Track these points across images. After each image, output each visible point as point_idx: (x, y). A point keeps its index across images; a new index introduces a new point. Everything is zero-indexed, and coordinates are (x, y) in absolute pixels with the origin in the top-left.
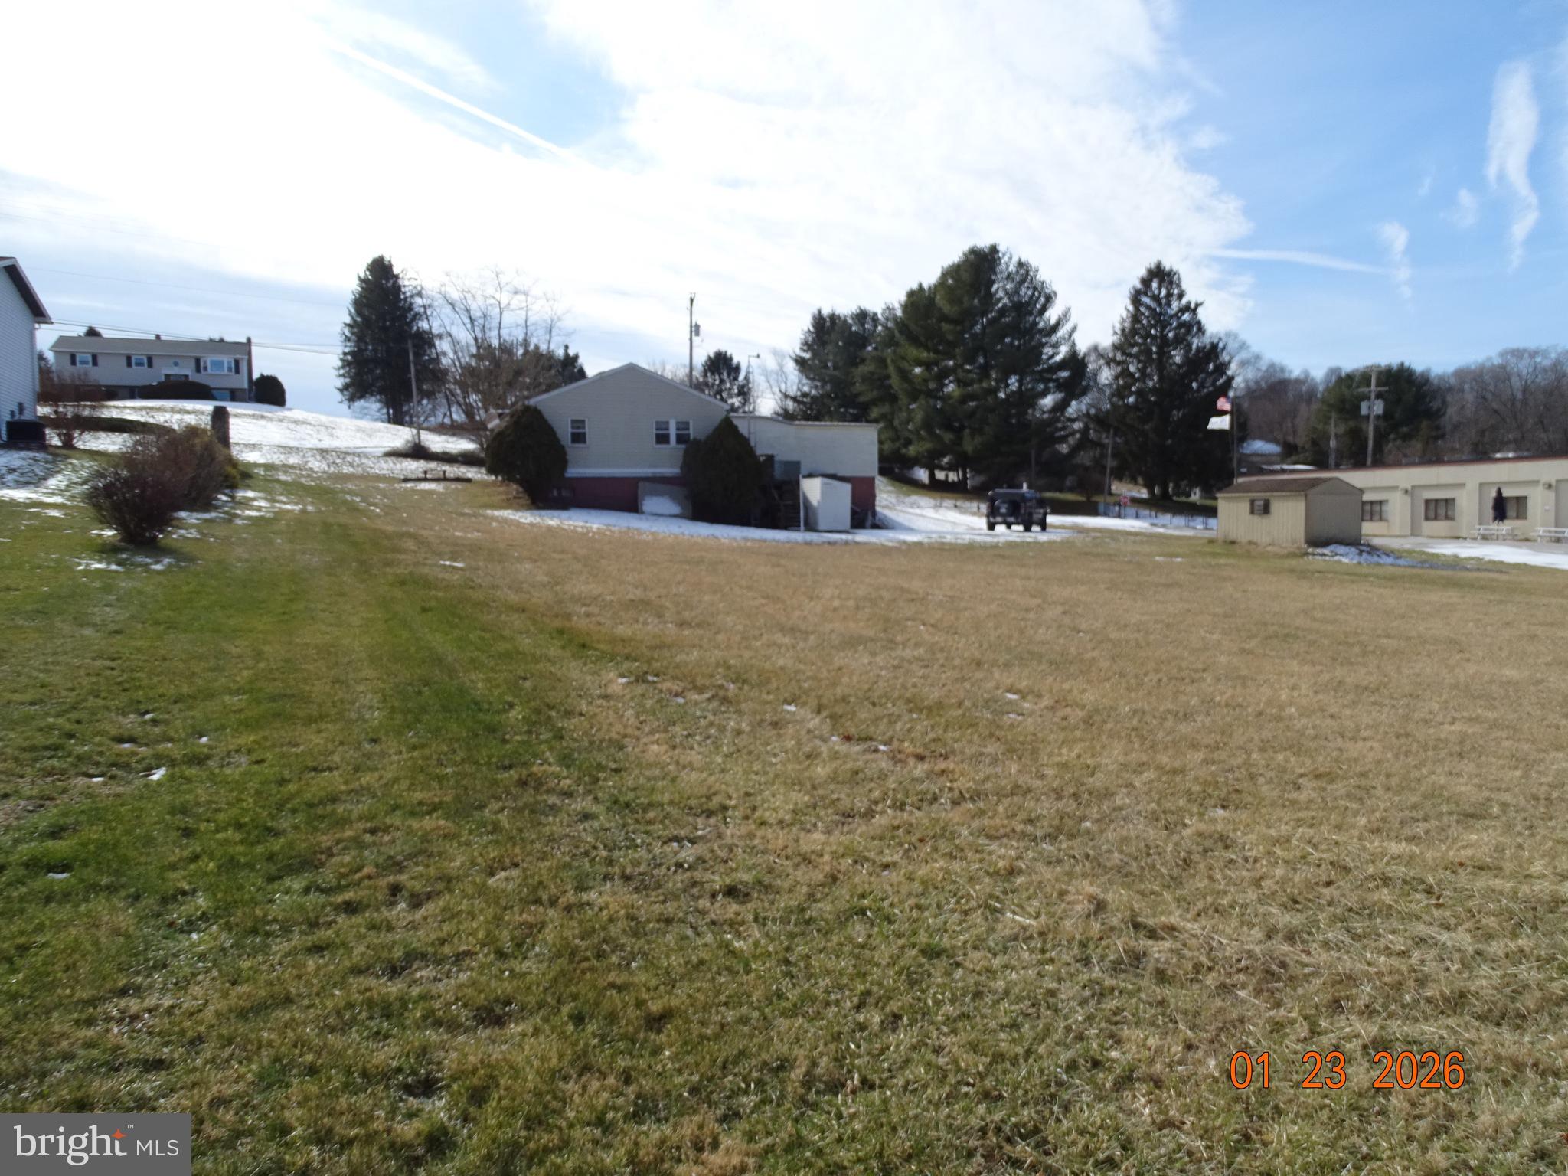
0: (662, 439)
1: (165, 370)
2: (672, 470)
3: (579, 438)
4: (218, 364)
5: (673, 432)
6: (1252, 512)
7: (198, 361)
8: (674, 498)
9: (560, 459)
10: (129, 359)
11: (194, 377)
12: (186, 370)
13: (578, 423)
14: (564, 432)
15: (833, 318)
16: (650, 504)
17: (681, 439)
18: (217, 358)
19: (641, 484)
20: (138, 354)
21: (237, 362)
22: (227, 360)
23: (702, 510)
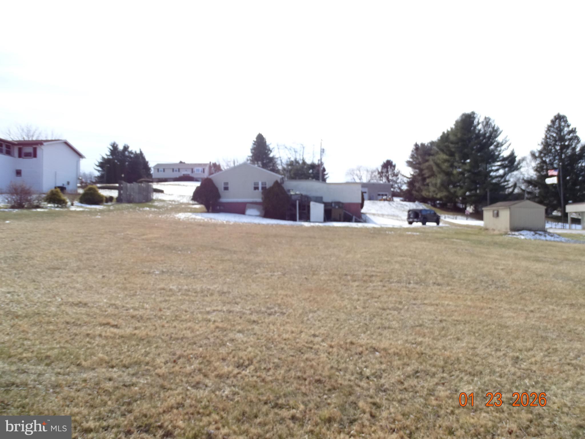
0: (256, 188)
1: (183, 173)
2: (259, 200)
3: (226, 189)
4: (198, 170)
5: (260, 186)
6: (493, 216)
7: (192, 169)
8: (258, 209)
9: (218, 196)
10: (173, 170)
11: (192, 175)
12: (189, 173)
13: (226, 184)
14: (221, 187)
15: (423, 145)
16: (249, 212)
17: (263, 188)
18: (198, 168)
19: (248, 205)
20: (176, 168)
21: (204, 169)
22: (201, 169)
23: (267, 214)
